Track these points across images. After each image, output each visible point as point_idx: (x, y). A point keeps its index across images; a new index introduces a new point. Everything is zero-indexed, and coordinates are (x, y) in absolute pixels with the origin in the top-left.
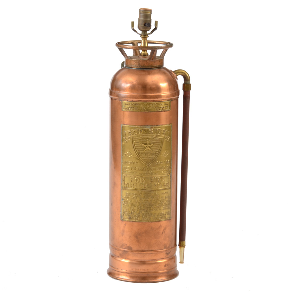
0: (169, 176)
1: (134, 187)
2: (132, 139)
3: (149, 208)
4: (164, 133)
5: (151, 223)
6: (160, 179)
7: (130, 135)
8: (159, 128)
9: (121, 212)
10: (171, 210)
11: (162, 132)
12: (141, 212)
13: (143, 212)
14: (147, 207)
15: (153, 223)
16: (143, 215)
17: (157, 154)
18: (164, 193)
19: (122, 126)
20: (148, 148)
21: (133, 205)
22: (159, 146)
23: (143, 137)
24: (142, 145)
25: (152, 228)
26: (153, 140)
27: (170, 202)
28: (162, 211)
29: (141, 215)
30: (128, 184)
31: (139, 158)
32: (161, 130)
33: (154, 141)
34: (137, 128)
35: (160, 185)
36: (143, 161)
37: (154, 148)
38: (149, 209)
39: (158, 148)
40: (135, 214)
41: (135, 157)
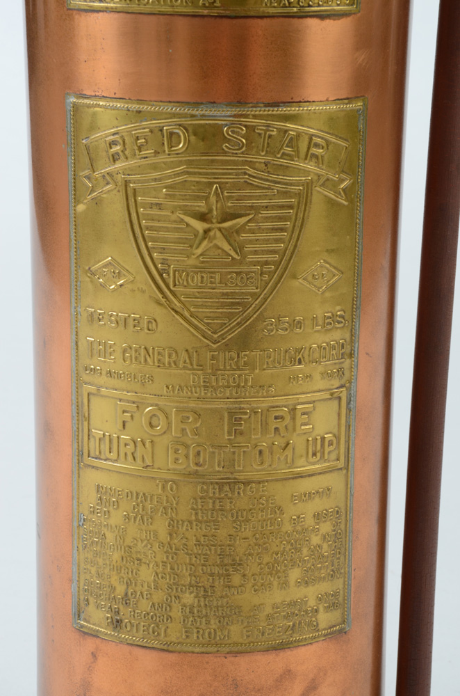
0: (340, 398)
1: (138, 455)
2: (126, 183)
3: (220, 576)
4: (314, 150)
5: (231, 659)
6: (288, 420)
7: (115, 158)
8: (287, 118)
9: (75, 585)
10: (347, 586)
11: (303, 146)
12: (177, 597)
13: (188, 598)
14: (212, 575)
15: (243, 661)
16: (185, 618)
17: (272, 274)
18: (309, 496)
19: (69, 108)
20: (215, 237)
21: (131, 558)
22: (282, 230)
23: (188, 173)
24: (182, 220)
25: (237, 686)
26: (247, 192)
27: (341, 539)
28: (296, 593)
29: (176, 612)
30: (107, 438)
31: (165, 296)
32: (299, 135)
33: (250, 197)
34: (154, 116)
35: (289, 452)
36: (186, 314)
37: (251, 242)
38: (219, 583)
39: (277, 241)
40: (145, 606)
41: (143, 291)
